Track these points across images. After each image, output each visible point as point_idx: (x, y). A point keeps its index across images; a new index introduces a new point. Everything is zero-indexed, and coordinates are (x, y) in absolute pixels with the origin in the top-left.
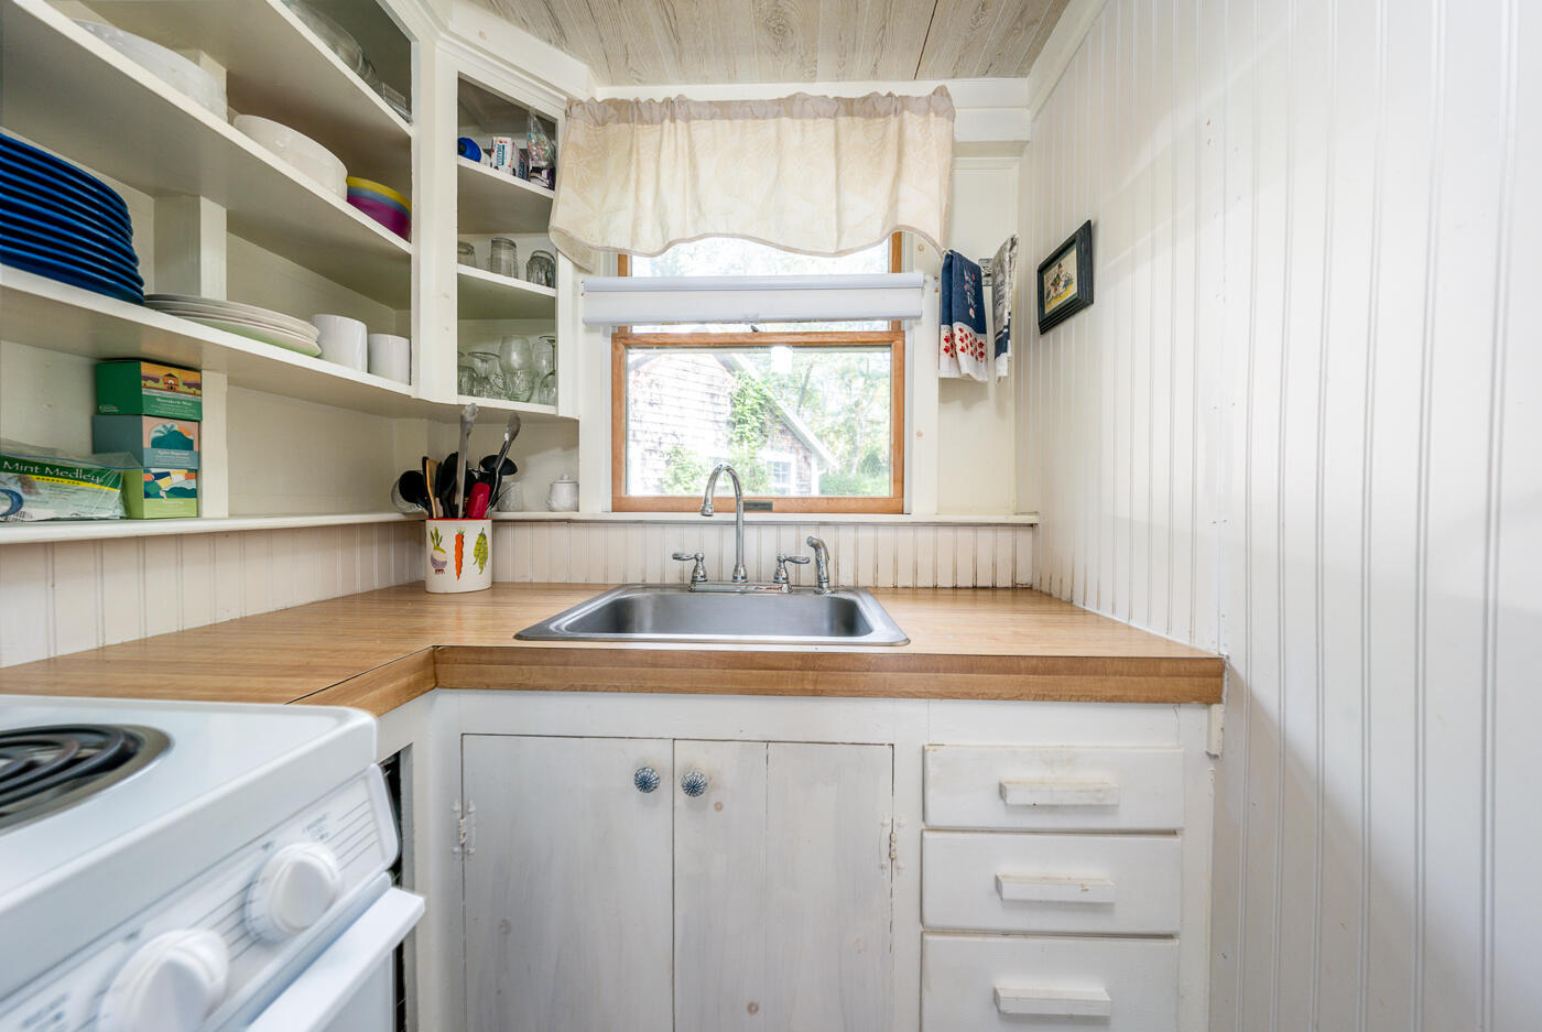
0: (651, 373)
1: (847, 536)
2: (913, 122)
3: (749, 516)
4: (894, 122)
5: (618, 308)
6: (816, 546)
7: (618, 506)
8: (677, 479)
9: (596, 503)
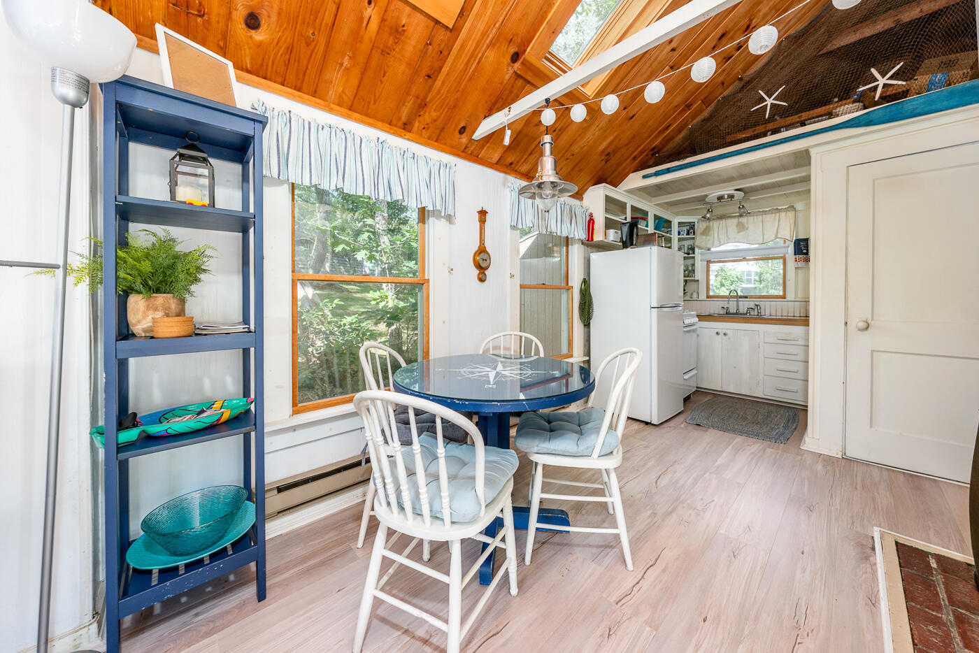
0: (714, 267)
1: (768, 304)
2: (783, 214)
3: (740, 299)
4: (778, 214)
5: (708, 257)
6: (757, 305)
7: (708, 297)
8: (722, 285)
9: (703, 296)
